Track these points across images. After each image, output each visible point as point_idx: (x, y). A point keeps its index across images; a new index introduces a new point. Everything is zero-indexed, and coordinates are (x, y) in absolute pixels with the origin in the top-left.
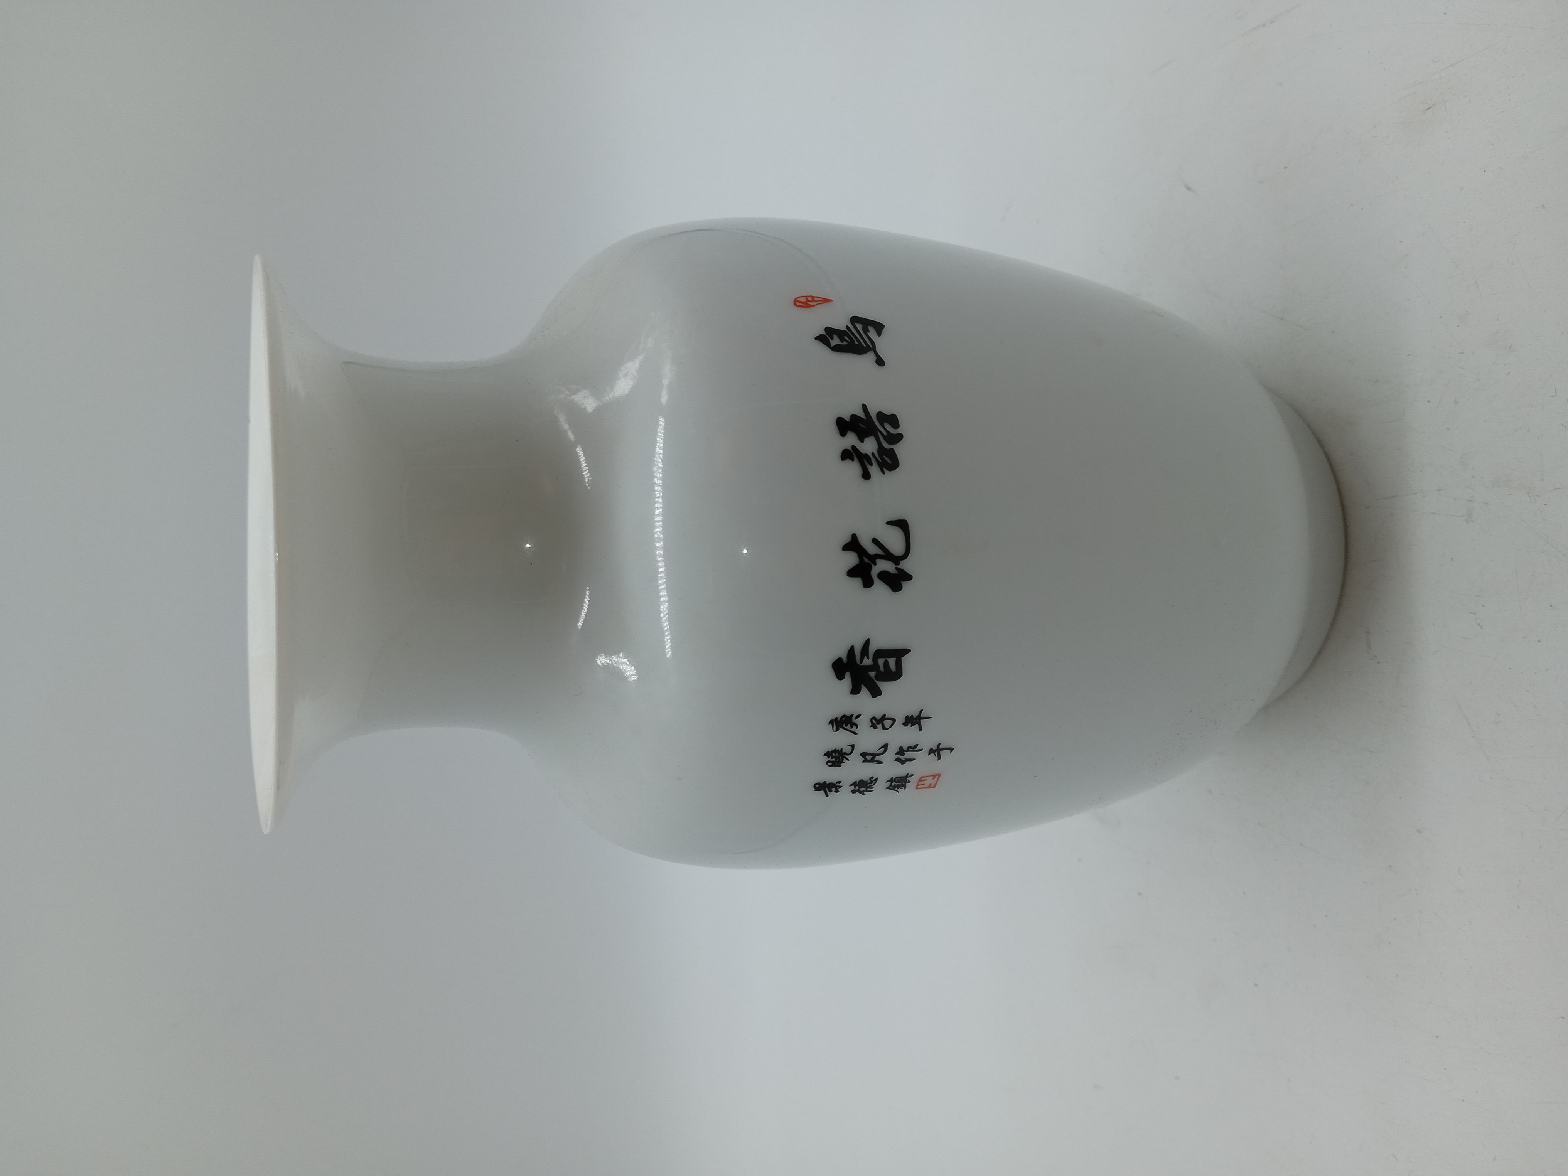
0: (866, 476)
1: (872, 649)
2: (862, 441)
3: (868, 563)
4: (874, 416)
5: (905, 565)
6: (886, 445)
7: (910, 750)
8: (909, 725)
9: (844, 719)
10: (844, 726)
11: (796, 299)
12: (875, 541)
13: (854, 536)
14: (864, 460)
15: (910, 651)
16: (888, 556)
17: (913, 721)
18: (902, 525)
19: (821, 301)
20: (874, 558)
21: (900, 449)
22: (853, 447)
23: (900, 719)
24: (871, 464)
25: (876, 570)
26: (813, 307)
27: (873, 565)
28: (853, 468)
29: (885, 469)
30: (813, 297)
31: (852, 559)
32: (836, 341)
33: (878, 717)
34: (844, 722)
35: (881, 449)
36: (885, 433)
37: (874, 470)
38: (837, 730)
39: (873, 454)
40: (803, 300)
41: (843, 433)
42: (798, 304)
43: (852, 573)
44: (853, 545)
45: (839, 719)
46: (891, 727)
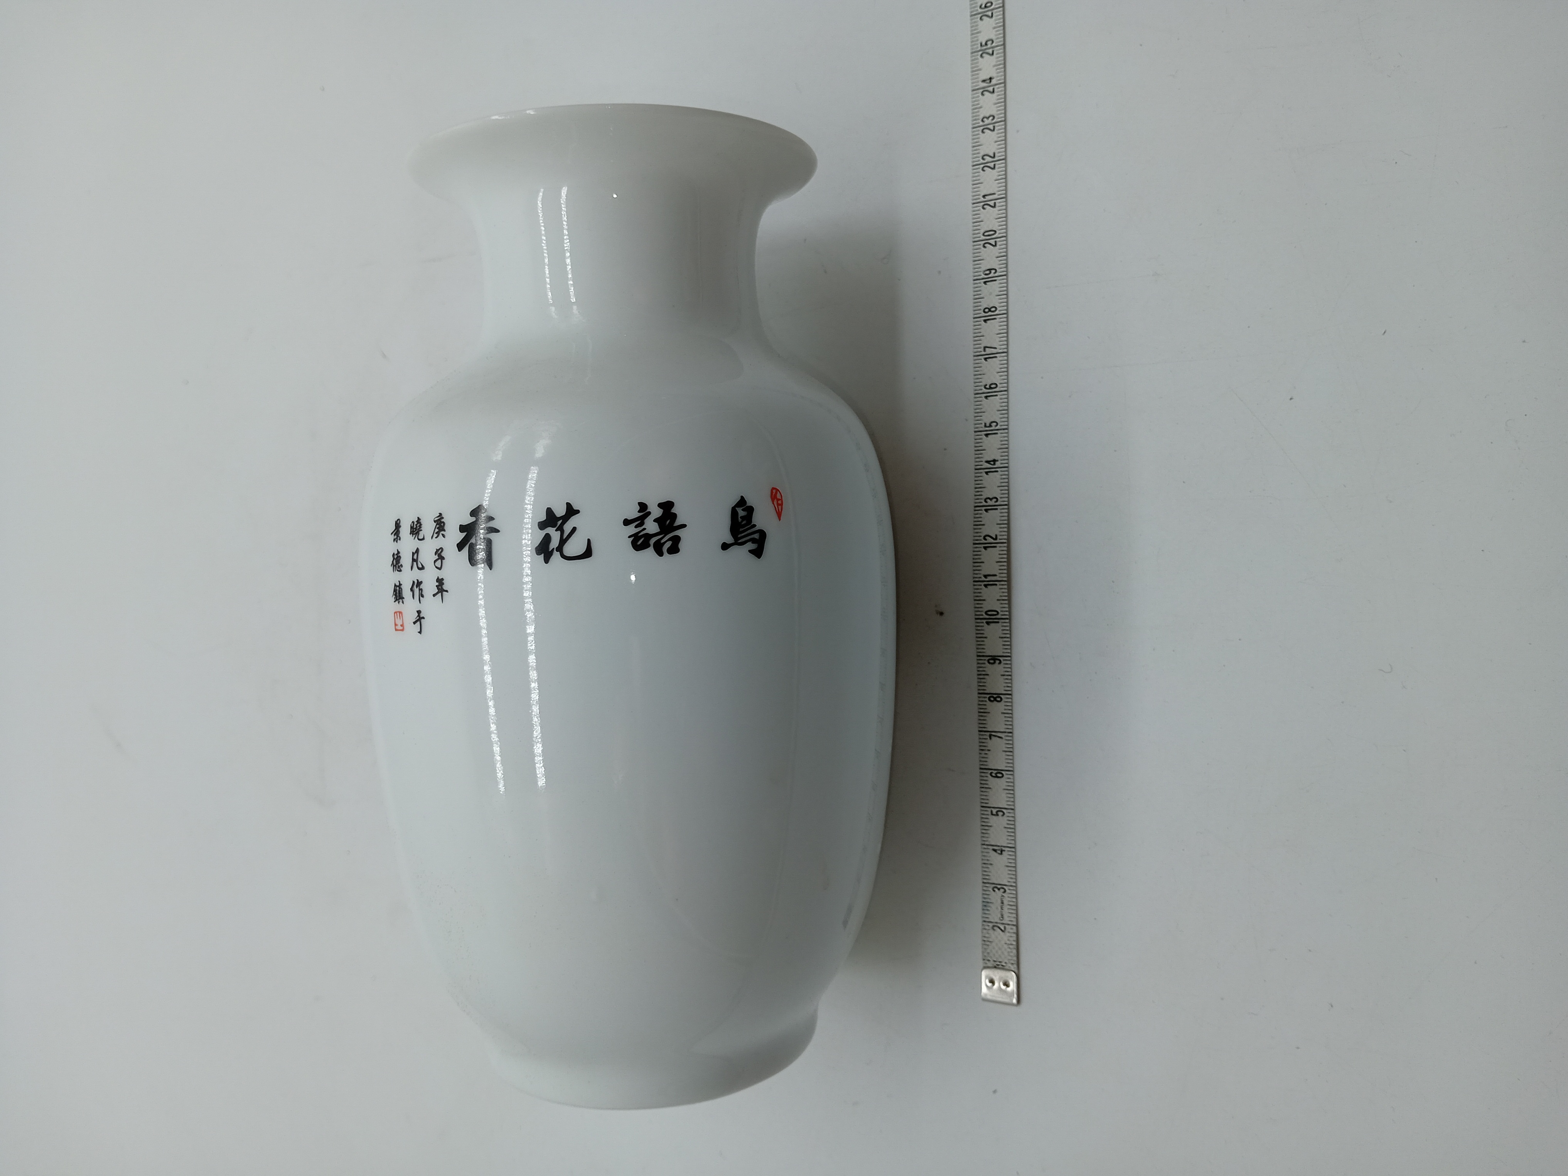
0: (627, 522)
1: (492, 536)
2: (655, 521)
3: (557, 524)
4: (677, 533)
5: (556, 555)
6: (653, 541)
7: (420, 591)
8: (437, 584)
9: (442, 524)
10: (438, 526)
11: (778, 490)
12: (574, 529)
13: (578, 512)
14: (640, 521)
15: (491, 569)
16: (563, 541)
17: (440, 587)
18: (588, 553)
19: (779, 510)
20: (561, 529)
21: (650, 552)
22: (649, 513)
23: (440, 574)
24: (636, 527)
25: (551, 531)
26: (772, 503)
27: (555, 529)
28: (634, 513)
29: (632, 538)
30: (782, 505)
31: (560, 511)
32: (741, 513)
33: (443, 554)
34: (440, 525)
35: (648, 537)
36: (663, 541)
37: (632, 529)
38: (435, 521)
39: (644, 529)
40: (778, 496)
41: (661, 505)
42: (774, 491)
43: (549, 512)
44: (571, 511)
45: (443, 520)
46: (436, 567)
